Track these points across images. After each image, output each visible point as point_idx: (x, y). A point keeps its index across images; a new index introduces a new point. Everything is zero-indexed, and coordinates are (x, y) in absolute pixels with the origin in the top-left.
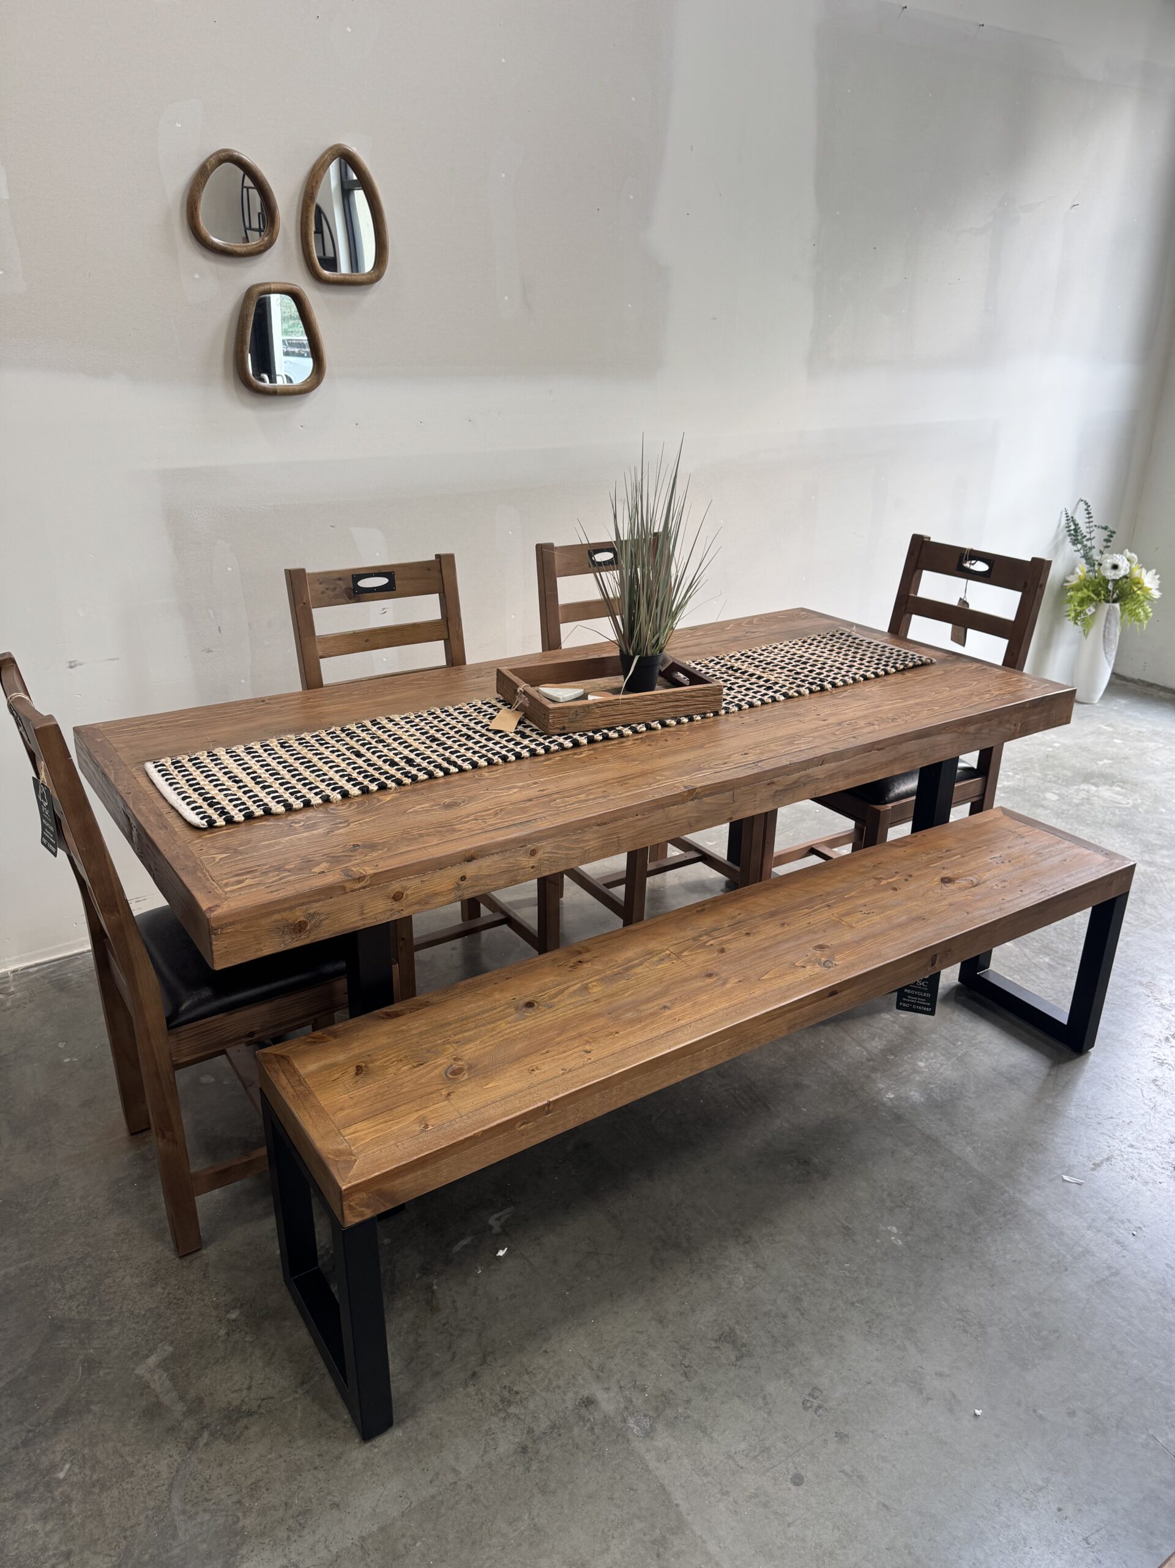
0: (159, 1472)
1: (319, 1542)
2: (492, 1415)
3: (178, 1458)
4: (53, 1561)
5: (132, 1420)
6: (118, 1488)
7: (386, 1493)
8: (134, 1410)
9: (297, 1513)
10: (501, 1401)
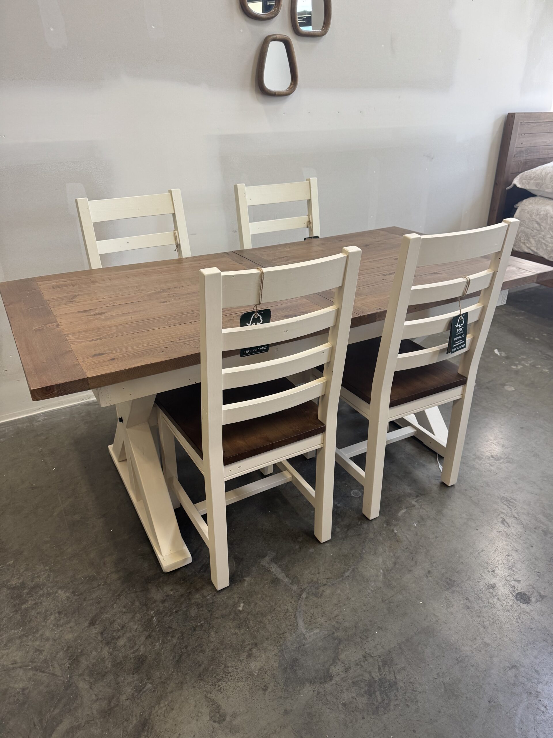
0: (287, 609)
1: (378, 645)
2: (445, 591)
3: (295, 603)
4: (250, 647)
5: (266, 585)
6: (270, 616)
7: (403, 624)
8: (266, 580)
9: (362, 631)
10: (447, 584)
